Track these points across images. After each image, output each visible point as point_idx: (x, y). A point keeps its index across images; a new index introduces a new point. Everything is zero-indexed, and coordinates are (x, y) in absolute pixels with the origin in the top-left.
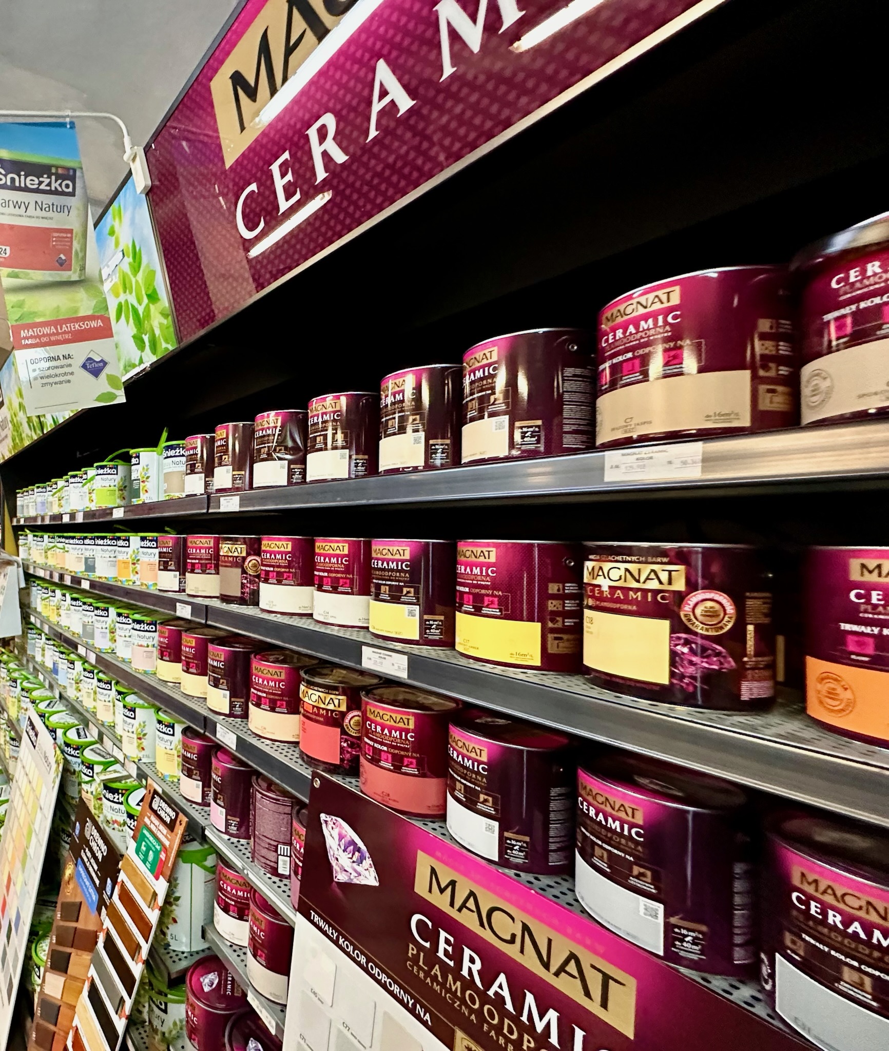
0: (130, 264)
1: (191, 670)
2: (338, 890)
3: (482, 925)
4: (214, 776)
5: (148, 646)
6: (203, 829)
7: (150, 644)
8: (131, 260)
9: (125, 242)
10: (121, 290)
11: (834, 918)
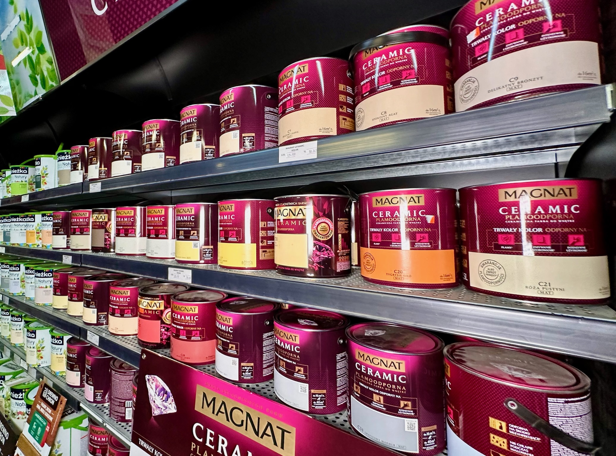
0: (25, 25)
1: (74, 299)
2: (154, 421)
3: (228, 420)
4: (87, 366)
5: (46, 287)
6: (79, 403)
7: (48, 285)
8: (25, 23)
9: (21, 10)
10: (20, 44)
11: (370, 372)
